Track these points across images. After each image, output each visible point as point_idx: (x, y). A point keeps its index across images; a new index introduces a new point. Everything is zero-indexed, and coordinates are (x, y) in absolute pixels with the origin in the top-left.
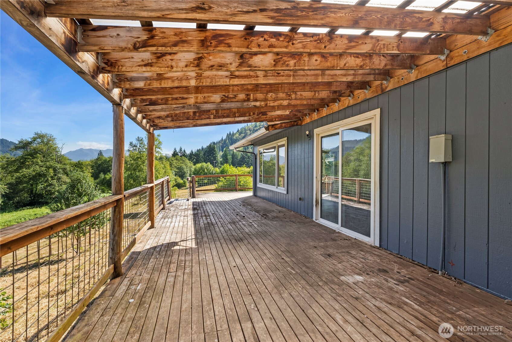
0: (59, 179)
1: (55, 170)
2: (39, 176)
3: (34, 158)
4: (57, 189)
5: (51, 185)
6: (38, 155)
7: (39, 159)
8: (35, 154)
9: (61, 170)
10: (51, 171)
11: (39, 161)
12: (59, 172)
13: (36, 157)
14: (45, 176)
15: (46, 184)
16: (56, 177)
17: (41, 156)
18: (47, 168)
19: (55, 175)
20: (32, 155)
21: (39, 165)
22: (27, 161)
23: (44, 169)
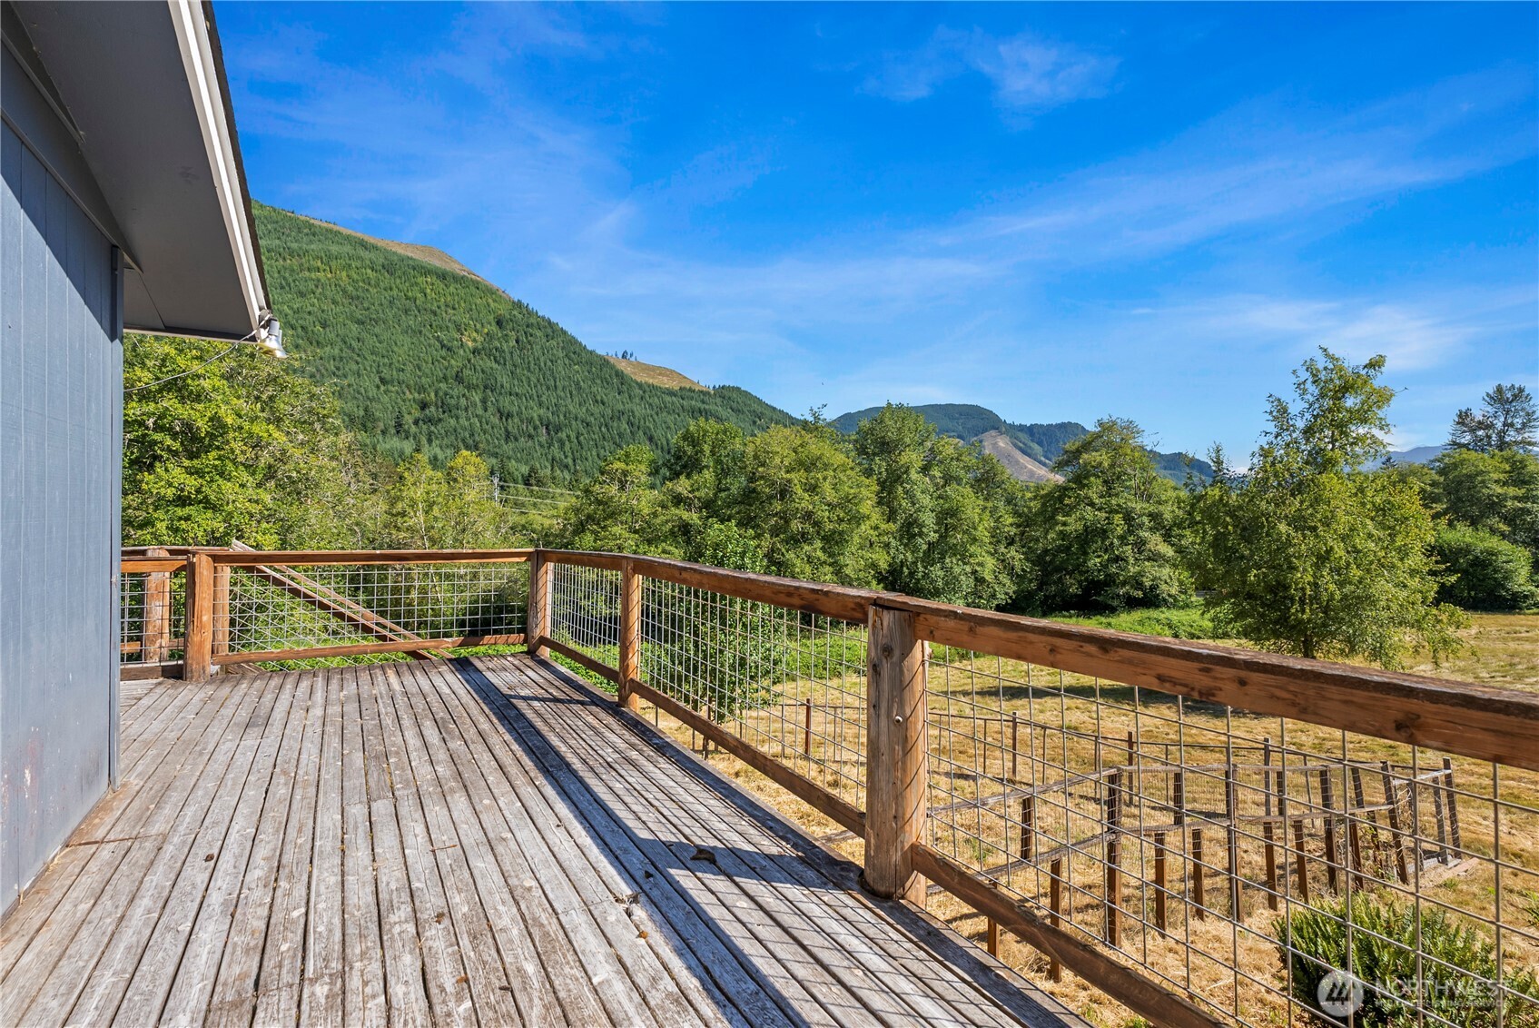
0: (1140, 545)
1: (1128, 518)
2: (1091, 535)
3: (1082, 486)
4: (1133, 570)
5: (1117, 559)
6: (1092, 479)
7: (1095, 490)
8: (1085, 478)
9: (1145, 519)
10: (1118, 519)
11: (1095, 496)
12: (1141, 526)
13: (1086, 485)
14: (1104, 533)
15: (1106, 557)
16: (1132, 538)
17: (1099, 481)
18: (1110, 512)
19: (1130, 532)
20: (1080, 480)
21: (1092, 504)
22: (1066, 496)
23: (1104, 515)
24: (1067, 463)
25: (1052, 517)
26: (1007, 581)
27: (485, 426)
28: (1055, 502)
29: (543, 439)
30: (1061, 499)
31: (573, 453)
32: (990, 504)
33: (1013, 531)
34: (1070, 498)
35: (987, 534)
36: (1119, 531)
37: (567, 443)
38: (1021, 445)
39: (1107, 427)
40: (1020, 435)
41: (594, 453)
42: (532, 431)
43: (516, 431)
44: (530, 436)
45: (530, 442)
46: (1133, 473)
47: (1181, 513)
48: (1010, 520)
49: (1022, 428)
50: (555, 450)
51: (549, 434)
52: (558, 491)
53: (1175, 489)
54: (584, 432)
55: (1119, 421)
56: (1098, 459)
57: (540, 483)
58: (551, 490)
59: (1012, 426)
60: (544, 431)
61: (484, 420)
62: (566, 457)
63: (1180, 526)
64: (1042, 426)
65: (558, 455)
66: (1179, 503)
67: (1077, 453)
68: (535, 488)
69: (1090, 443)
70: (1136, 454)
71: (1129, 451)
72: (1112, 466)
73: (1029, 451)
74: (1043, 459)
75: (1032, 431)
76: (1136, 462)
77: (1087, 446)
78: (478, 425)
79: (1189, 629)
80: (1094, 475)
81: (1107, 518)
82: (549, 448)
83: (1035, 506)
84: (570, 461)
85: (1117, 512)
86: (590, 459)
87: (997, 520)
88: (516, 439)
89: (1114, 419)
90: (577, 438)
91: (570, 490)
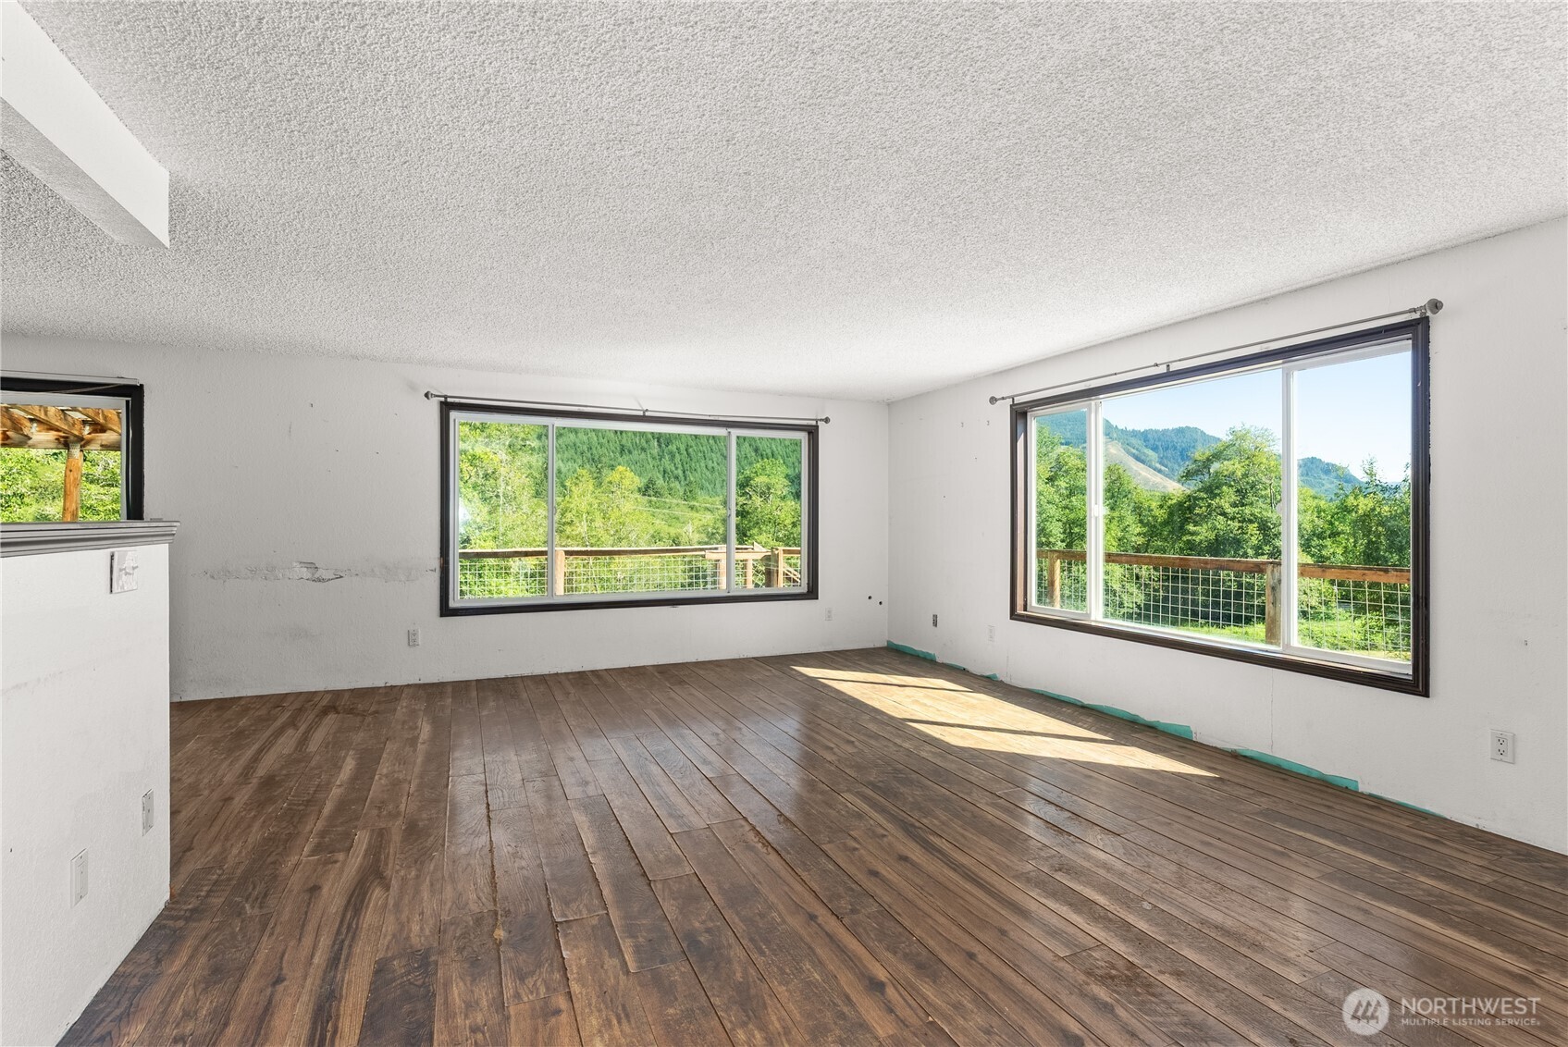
1: (1264, 527)
3: (1214, 496)
6: (1225, 488)
7: (1227, 499)
8: (1217, 488)
10: (1252, 528)
11: (1227, 505)
13: (1218, 495)
14: (1237, 543)
16: (1268, 548)
17: (1232, 491)
18: (1244, 521)
19: (1267, 542)
20: (1212, 490)
21: (1224, 514)
22: (1197, 505)
23: (1237, 524)
24: (1197, 472)
25: (1182, 528)
26: (1134, 590)
27: (601, 440)
28: (1183, 513)
29: (655, 451)
30: (1190, 509)
31: (683, 466)
32: (1116, 514)
33: (1140, 540)
34: (1201, 508)
35: (1114, 543)
36: (1254, 541)
37: (677, 455)
38: (1134, 451)
39: (1239, 436)
40: (1133, 441)
41: (703, 465)
42: (644, 444)
43: (630, 444)
44: (643, 449)
45: (643, 456)
46: (1268, 481)
47: (1320, 523)
48: (1138, 530)
49: (1135, 434)
50: (666, 462)
51: (660, 446)
52: (675, 501)
53: (1315, 498)
54: (693, 444)
55: (1252, 429)
56: (1231, 468)
57: (657, 494)
58: (667, 500)
59: (1124, 432)
60: (656, 443)
61: (600, 434)
62: (677, 468)
63: (1321, 536)
64: (1157, 431)
65: (670, 467)
66: (1319, 512)
67: (1208, 462)
68: (654, 499)
69: (1221, 452)
70: (1272, 463)
71: (1264, 461)
72: (1245, 475)
73: (1143, 457)
74: (1158, 466)
75: (1145, 436)
76: (1271, 472)
77: (1217, 456)
78: (595, 439)
79: (1331, 640)
80: (1226, 484)
81: (1240, 528)
82: (660, 460)
83: (1161, 514)
84: (680, 472)
85: (1251, 521)
86: (699, 470)
87: (1124, 530)
88: (630, 452)
89: (1247, 427)
90: (686, 450)
91: (685, 500)
